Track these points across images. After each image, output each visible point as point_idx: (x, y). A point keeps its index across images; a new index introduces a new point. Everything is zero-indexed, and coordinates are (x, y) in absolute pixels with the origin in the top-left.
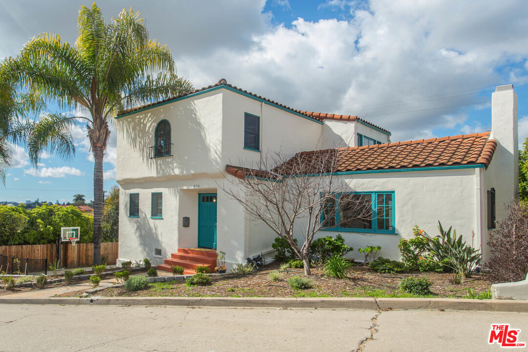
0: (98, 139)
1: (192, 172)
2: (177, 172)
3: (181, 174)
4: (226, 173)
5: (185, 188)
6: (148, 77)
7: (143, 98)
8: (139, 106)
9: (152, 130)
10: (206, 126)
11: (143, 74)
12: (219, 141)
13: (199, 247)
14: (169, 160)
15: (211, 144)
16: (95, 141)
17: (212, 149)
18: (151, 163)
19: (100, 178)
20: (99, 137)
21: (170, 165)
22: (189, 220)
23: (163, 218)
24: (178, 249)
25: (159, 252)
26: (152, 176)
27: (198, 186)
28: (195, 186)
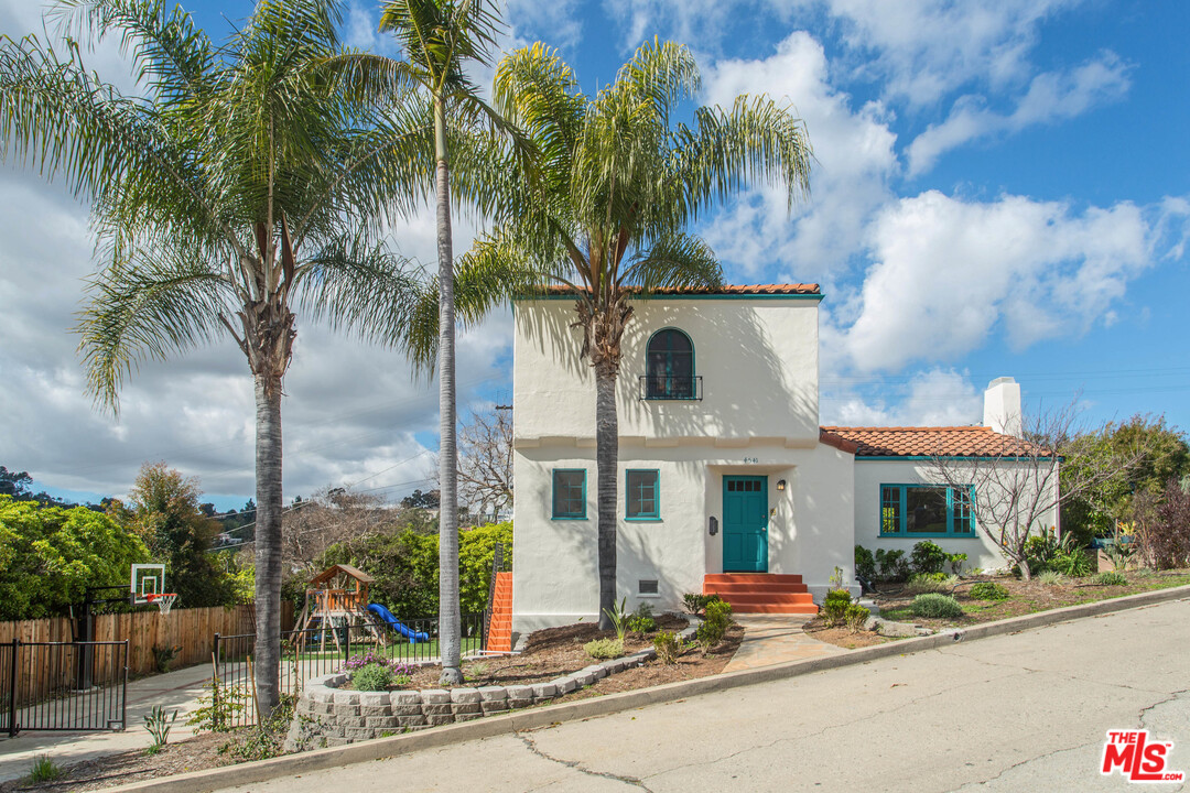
1: (752, 434)
2: (713, 431)
3: (724, 437)
5: (721, 462)
9: (638, 344)
10: (782, 356)
12: (813, 386)
13: (727, 569)
14: (691, 407)
15: (796, 390)
17: (796, 398)
18: (638, 410)
21: (694, 418)
22: (717, 522)
23: (661, 520)
24: (705, 576)
25: (649, 587)
26: (639, 434)
27: (754, 460)
28: (746, 460)
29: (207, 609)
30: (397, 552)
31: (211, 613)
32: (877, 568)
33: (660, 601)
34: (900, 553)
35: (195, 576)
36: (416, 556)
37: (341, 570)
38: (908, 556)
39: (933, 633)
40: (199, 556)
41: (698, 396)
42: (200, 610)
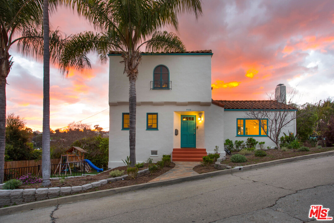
4: (212, 103)
13: (181, 148)
22: (178, 131)
23: (158, 130)
24: (173, 149)
25: (154, 153)
26: (151, 101)
27: (190, 110)
28: (187, 110)
29: (28, 161)
30: (94, 143)
31: (29, 162)
32: (235, 147)
33: (158, 157)
34: (243, 142)
35: (23, 150)
36: (101, 144)
37: (75, 149)
38: (245, 143)
39: (232, 168)
40: (25, 144)
41: (170, 88)
42: (25, 161)
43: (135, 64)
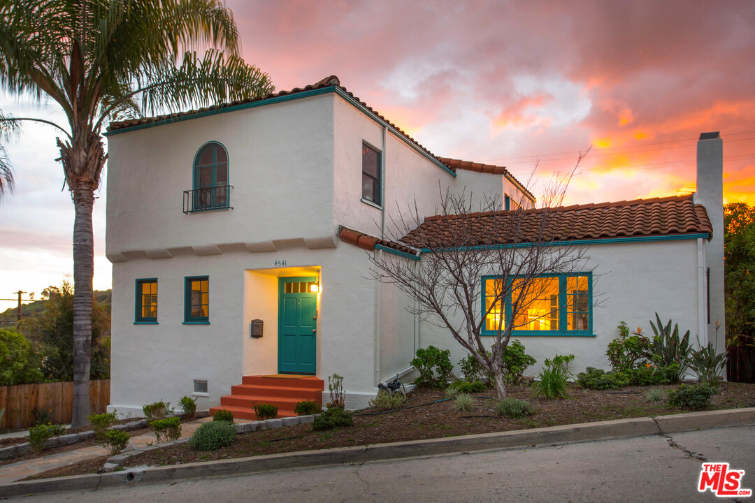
0: (85, 168)
4: (340, 240)
6: (187, 57)
7: (176, 96)
8: (167, 113)
11: (176, 50)
13: (280, 372)
16: (77, 170)
19: (87, 243)
20: (87, 164)
22: (263, 325)
23: (209, 324)
24: (243, 378)
25: (202, 386)
26: (188, 245)
27: (283, 264)
28: (276, 264)
33: (209, 399)
41: (231, 204)
43: (82, 160)
